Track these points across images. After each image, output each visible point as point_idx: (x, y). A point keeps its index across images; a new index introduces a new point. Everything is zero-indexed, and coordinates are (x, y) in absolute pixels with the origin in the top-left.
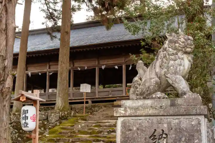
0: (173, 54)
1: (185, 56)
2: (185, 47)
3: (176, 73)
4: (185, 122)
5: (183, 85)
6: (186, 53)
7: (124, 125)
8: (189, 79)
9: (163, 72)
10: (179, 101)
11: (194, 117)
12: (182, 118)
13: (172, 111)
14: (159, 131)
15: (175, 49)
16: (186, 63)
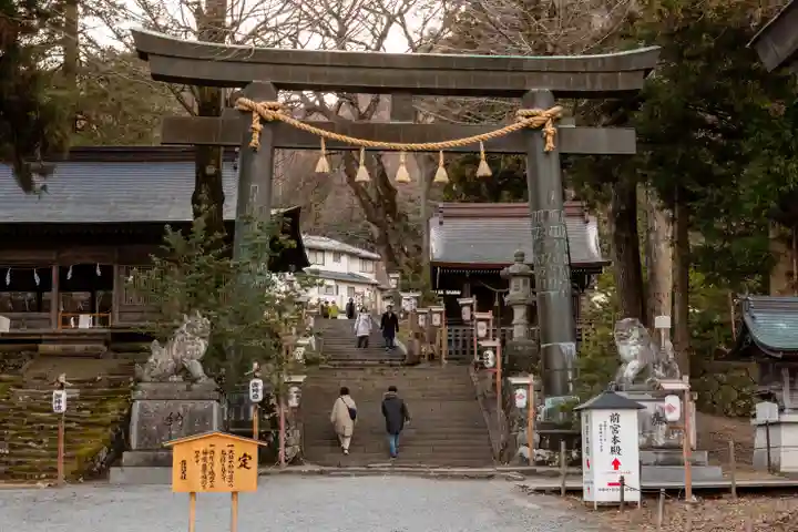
0: (191, 339)
1: (201, 341)
2: (203, 332)
3: (192, 358)
4: (200, 406)
5: (198, 369)
6: (203, 338)
7: (142, 407)
8: (203, 361)
9: (179, 356)
10: (195, 386)
11: (207, 402)
12: (196, 402)
13: (188, 395)
14: (175, 413)
15: (193, 333)
16: (202, 346)
